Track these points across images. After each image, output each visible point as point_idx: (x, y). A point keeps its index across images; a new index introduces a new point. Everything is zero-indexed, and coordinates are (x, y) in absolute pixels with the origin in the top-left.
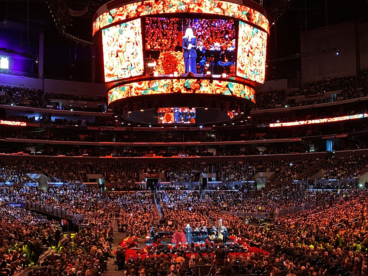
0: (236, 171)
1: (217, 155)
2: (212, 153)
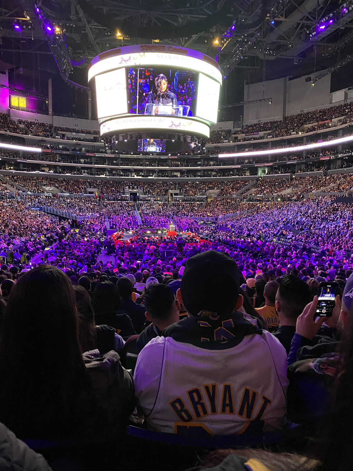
0: (193, 189)
1: (180, 177)
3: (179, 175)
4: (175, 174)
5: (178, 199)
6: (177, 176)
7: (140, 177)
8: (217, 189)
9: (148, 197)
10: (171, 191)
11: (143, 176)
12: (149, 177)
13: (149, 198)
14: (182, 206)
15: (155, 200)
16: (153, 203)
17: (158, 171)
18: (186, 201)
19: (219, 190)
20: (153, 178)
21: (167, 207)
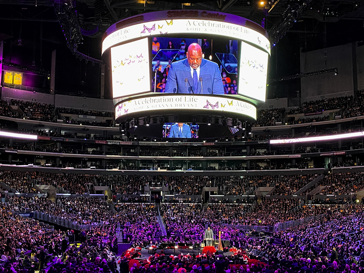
0: (237, 185)
1: (219, 170)
2: (215, 168)
3: (217, 168)
4: (212, 165)
5: (216, 200)
6: (215, 169)
7: (165, 170)
8: (270, 186)
9: (176, 197)
10: (206, 189)
11: (168, 169)
12: (177, 171)
13: (177, 199)
14: (222, 209)
15: (184, 202)
16: (182, 204)
17: (189, 162)
18: (227, 202)
19: (273, 187)
20: (183, 171)
21: (201, 211)
